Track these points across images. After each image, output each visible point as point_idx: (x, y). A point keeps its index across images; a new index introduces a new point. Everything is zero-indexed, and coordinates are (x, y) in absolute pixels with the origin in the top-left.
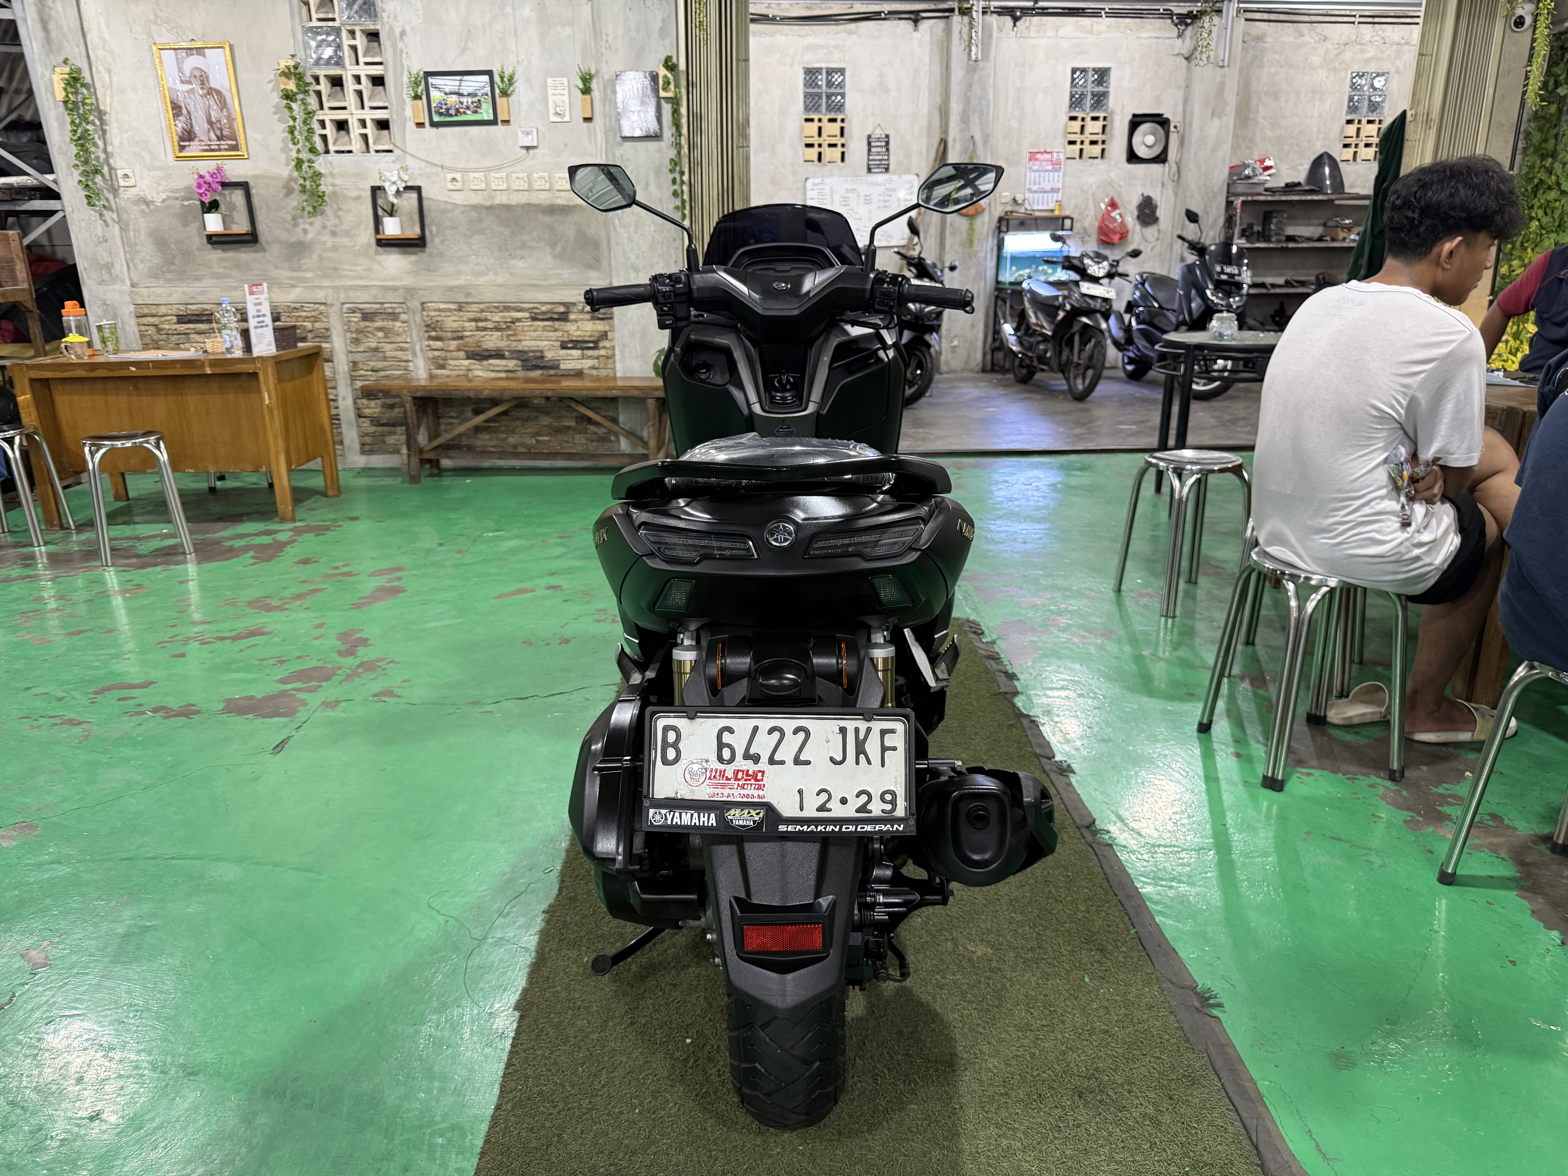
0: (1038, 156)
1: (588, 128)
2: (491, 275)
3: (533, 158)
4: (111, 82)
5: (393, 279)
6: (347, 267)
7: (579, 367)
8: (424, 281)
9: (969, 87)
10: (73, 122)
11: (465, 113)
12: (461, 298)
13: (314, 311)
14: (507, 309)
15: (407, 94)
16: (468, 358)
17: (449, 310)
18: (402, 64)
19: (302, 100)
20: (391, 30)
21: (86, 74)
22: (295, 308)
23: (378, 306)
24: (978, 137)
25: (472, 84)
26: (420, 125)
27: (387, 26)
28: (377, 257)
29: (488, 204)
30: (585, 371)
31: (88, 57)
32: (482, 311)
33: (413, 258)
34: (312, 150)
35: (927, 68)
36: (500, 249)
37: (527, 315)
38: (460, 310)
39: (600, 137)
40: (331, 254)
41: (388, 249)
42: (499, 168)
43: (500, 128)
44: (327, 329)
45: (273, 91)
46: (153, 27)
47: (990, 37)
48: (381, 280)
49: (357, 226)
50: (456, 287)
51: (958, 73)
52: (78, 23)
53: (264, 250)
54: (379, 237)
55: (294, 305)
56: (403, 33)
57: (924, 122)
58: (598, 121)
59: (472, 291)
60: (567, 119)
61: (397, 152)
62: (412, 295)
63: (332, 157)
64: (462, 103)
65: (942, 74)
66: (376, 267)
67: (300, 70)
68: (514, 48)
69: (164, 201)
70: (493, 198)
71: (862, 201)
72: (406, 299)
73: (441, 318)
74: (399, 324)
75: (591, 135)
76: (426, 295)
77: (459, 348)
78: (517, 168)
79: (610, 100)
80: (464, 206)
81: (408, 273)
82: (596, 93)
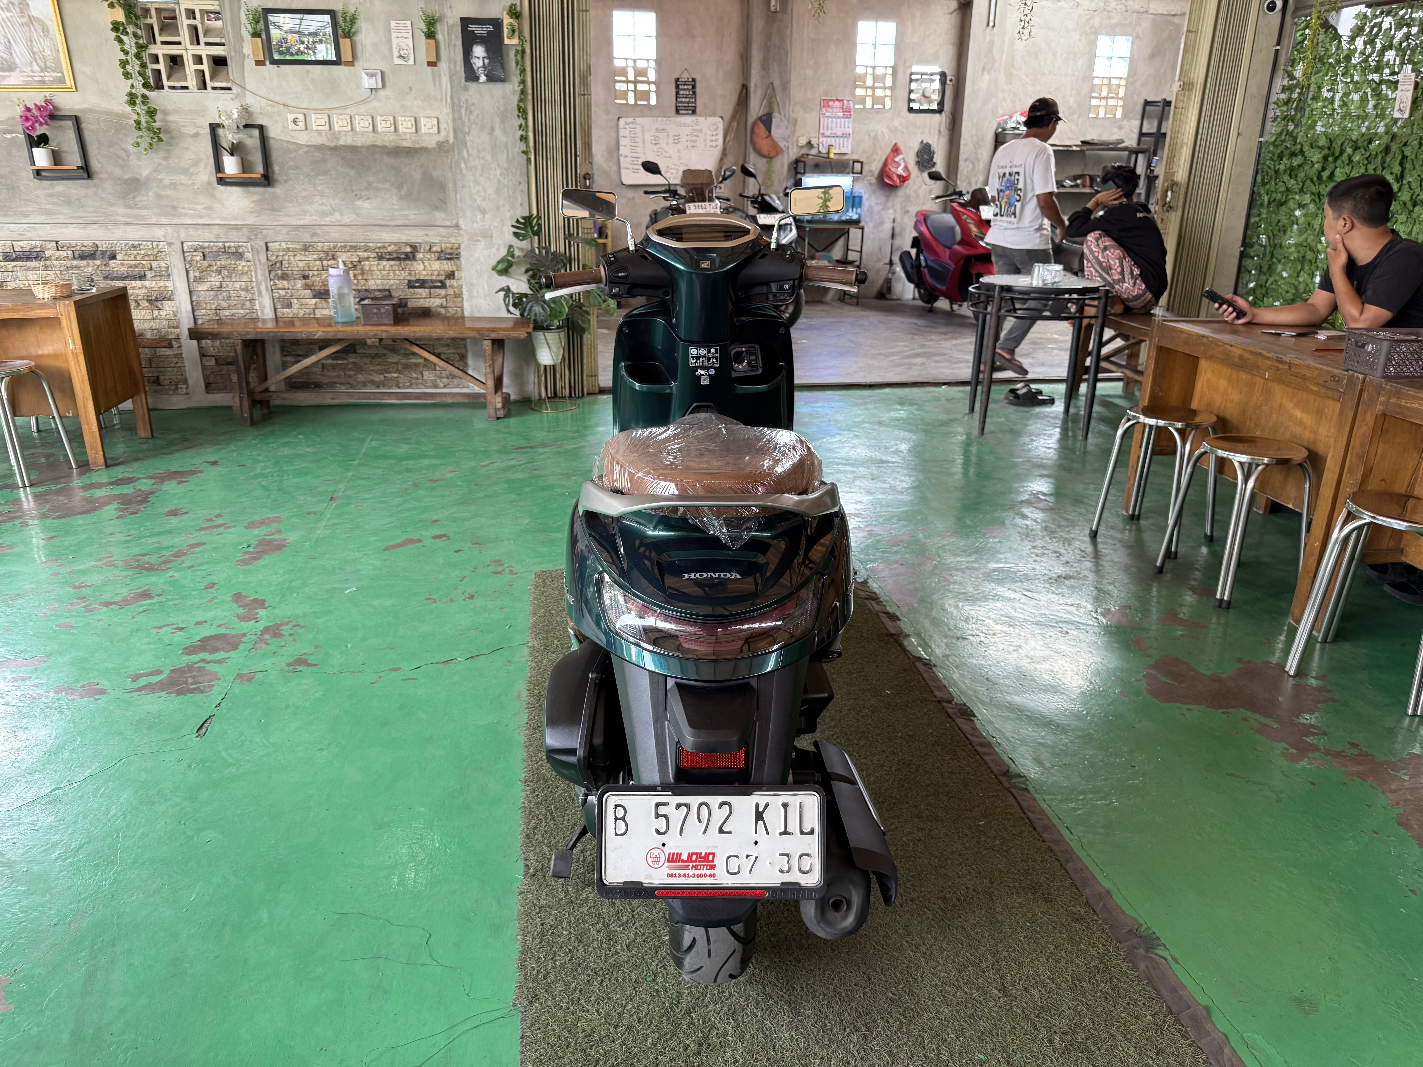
0: (831, 103)
1: (433, 72)
2: (337, 216)
3: (377, 99)
5: (235, 219)
6: (186, 205)
7: (427, 305)
8: (267, 220)
9: (769, 37)
11: (305, 52)
12: (307, 238)
13: (152, 249)
15: (245, 30)
16: (315, 297)
17: (295, 250)
19: (134, 32)
22: (132, 247)
23: (220, 245)
24: (777, 84)
25: (312, 23)
26: (259, 63)
28: (218, 196)
29: (333, 144)
30: (433, 310)
32: (328, 251)
33: (256, 198)
34: (146, 86)
35: (730, 17)
36: (345, 190)
37: (374, 254)
38: (306, 248)
39: (445, 81)
40: (169, 192)
41: (228, 188)
42: (343, 109)
43: (343, 69)
44: (166, 268)
45: (100, 22)
48: (223, 219)
49: (196, 164)
50: (302, 226)
51: (758, 24)
53: (96, 186)
54: (220, 175)
55: (130, 243)
57: (728, 67)
58: (443, 65)
59: (319, 231)
61: (235, 90)
62: (256, 235)
63: (166, 93)
64: (303, 43)
65: (743, 23)
66: (216, 206)
70: (337, 139)
71: (671, 141)
72: (250, 239)
73: (286, 257)
74: (243, 263)
75: (436, 79)
76: (270, 234)
77: (307, 287)
78: (362, 109)
79: (455, 45)
80: (308, 146)
81: (251, 212)
82: (440, 37)
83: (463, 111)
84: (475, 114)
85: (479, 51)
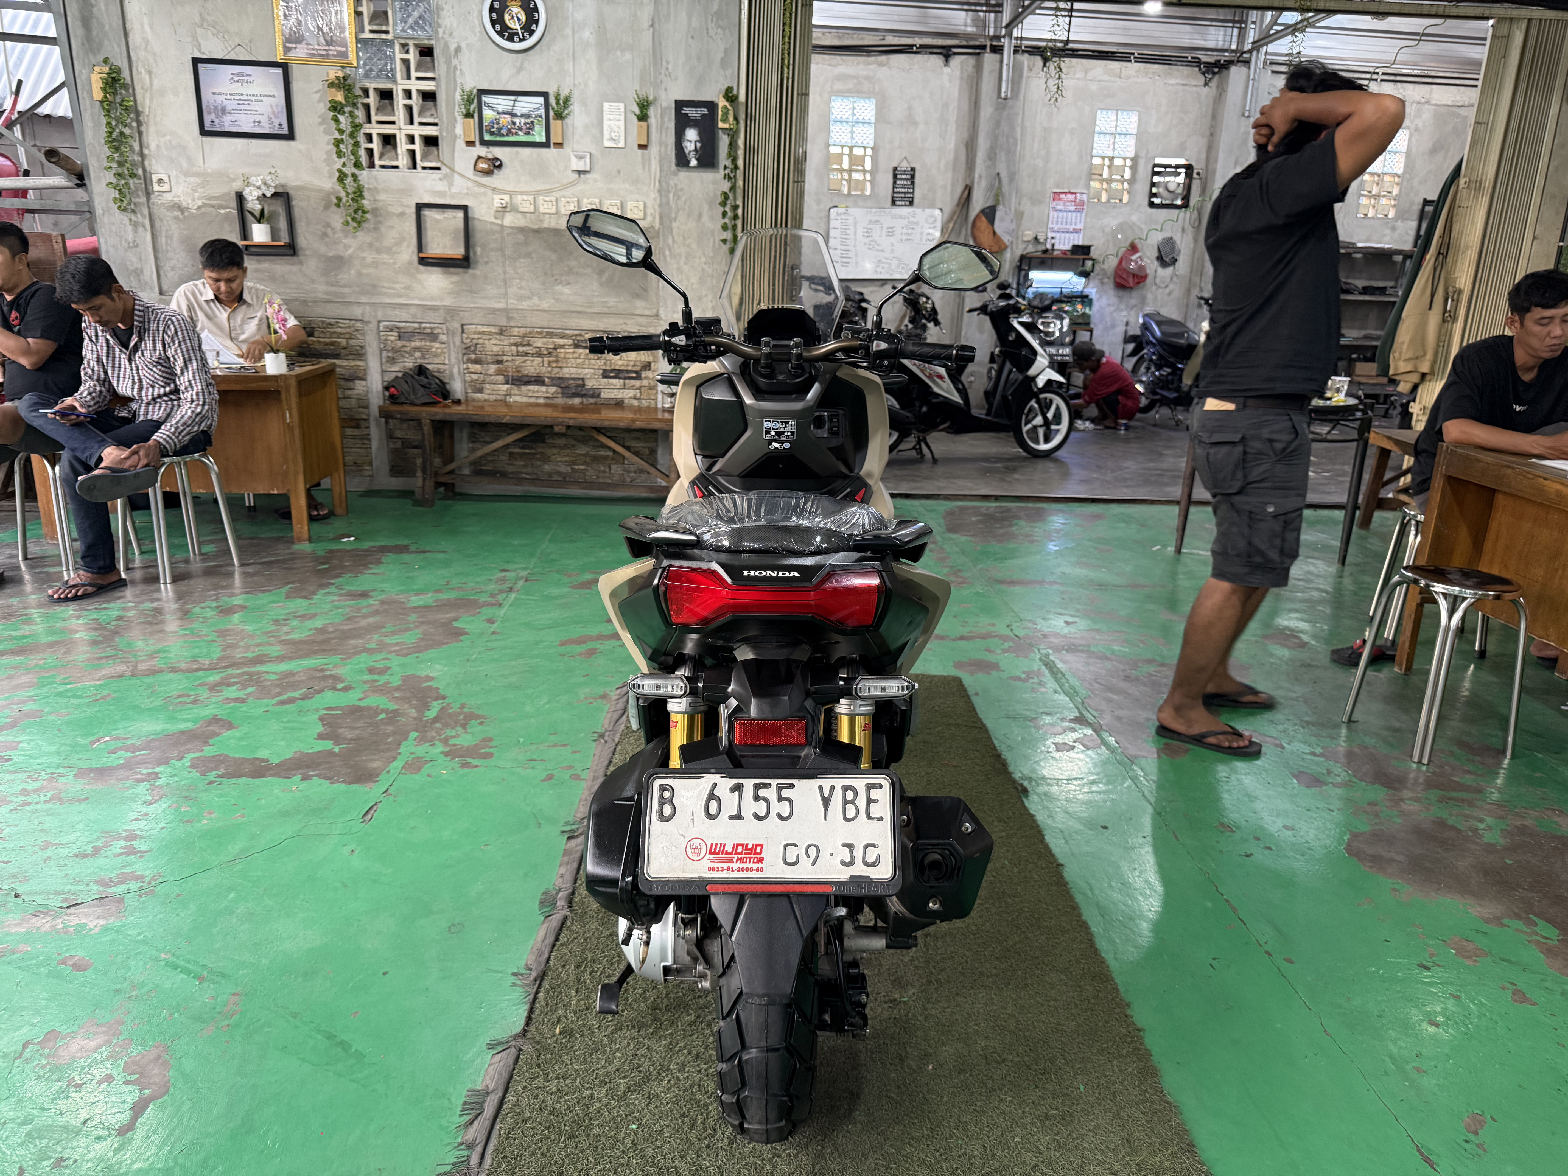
0: (1062, 196)
1: (643, 155)
2: (535, 300)
3: (584, 182)
4: (151, 84)
5: (433, 299)
6: (386, 285)
7: (620, 396)
8: (465, 302)
9: (998, 124)
10: (109, 123)
11: (516, 134)
12: (503, 322)
13: (349, 327)
14: (550, 335)
15: (459, 111)
16: (507, 383)
17: (490, 333)
18: (455, 80)
19: (351, 112)
20: (446, 46)
21: (125, 74)
22: (330, 324)
23: (416, 325)
24: (1004, 175)
25: (525, 105)
26: (470, 144)
27: (442, 42)
28: (419, 276)
29: (536, 227)
30: (626, 401)
31: (129, 57)
32: (524, 336)
33: (455, 278)
34: (358, 165)
35: (956, 104)
36: (545, 274)
37: (570, 342)
38: (501, 333)
39: (655, 165)
40: (370, 270)
41: (429, 268)
42: (550, 191)
43: (552, 151)
44: (362, 347)
45: (319, 101)
46: (199, 31)
47: (1021, 76)
48: (420, 299)
49: (399, 243)
50: (499, 310)
51: (987, 111)
52: (121, 22)
53: (301, 263)
54: (421, 255)
55: (328, 321)
56: (458, 50)
57: (951, 157)
58: (654, 149)
59: (515, 315)
60: (621, 145)
61: (444, 170)
62: (452, 317)
63: (377, 172)
64: (514, 123)
65: (970, 110)
66: (415, 286)
67: (349, 81)
68: (571, 70)
69: (199, 208)
70: (541, 221)
71: (884, 233)
72: (446, 320)
73: (481, 341)
74: (437, 345)
75: (646, 162)
76: (466, 317)
77: (499, 372)
78: (568, 192)
79: (667, 128)
80: (512, 228)
81: (449, 293)
82: (652, 120)
83: (671, 196)
84: (683, 199)
85: (692, 134)
